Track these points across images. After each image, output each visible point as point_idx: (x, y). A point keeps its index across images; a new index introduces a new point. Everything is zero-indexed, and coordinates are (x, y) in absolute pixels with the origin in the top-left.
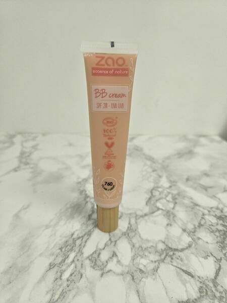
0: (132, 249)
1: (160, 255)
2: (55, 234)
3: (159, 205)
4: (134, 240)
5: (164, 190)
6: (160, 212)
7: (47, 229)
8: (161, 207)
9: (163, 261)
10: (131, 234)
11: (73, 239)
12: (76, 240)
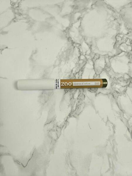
0: (110, 79)
1: (127, 83)
2: (61, 70)
3: (122, 48)
4: (110, 73)
5: (124, 36)
6: (123, 53)
7: (54, 67)
8: (123, 50)
9: (128, 86)
10: (108, 70)
11: (73, 74)
12: (75, 75)
